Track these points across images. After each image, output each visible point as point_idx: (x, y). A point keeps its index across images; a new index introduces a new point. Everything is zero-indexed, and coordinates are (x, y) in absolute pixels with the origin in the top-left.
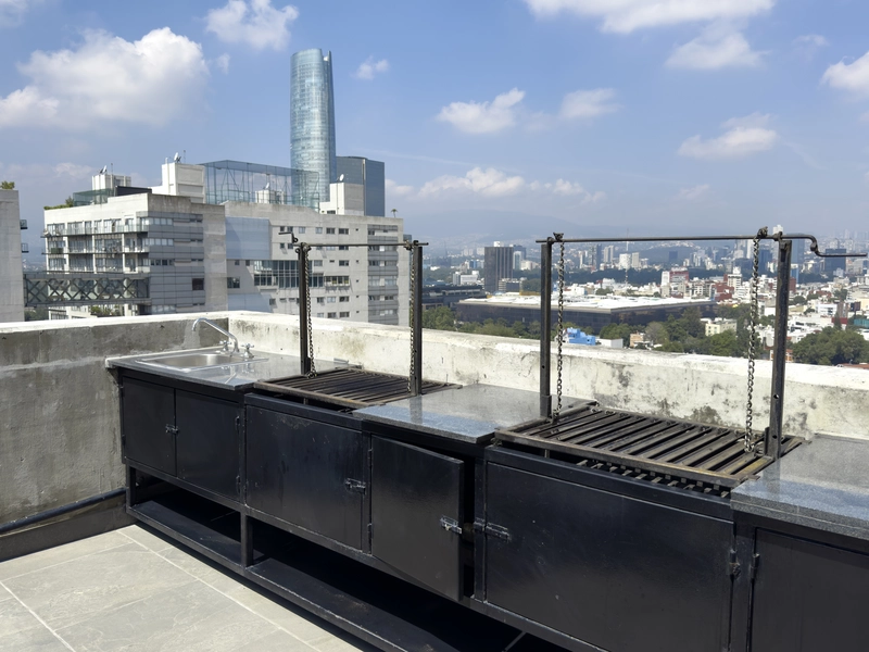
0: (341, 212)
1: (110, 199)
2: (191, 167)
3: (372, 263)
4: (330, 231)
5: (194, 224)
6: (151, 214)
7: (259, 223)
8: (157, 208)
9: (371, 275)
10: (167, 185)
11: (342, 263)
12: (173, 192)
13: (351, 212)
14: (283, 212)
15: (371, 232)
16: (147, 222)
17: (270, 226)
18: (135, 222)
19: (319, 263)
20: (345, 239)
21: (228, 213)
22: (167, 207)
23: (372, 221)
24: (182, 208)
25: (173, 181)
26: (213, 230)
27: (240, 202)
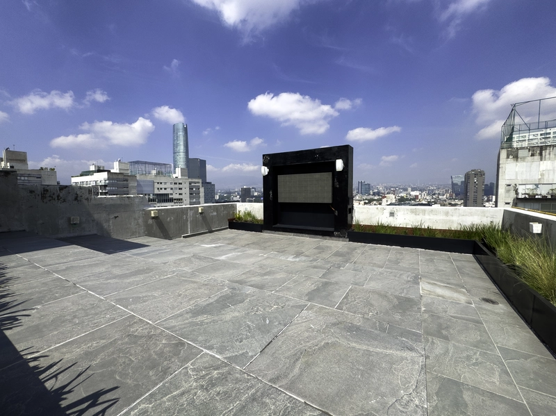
0: (180, 177)
1: (95, 174)
2: (125, 163)
3: (191, 194)
4: (175, 183)
5: (125, 182)
6: (109, 179)
7: (149, 181)
8: (111, 177)
9: (190, 198)
10: (116, 169)
11: (180, 194)
12: (118, 171)
13: (183, 177)
14: (158, 178)
15: (190, 184)
16: (107, 182)
17: (154, 182)
18: (103, 181)
19: (172, 194)
20: (181, 186)
21: (138, 178)
22: (115, 177)
23: (190, 180)
24: (120, 177)
25: (118, 168)
26: (132, 184)
27: (143, 174)
